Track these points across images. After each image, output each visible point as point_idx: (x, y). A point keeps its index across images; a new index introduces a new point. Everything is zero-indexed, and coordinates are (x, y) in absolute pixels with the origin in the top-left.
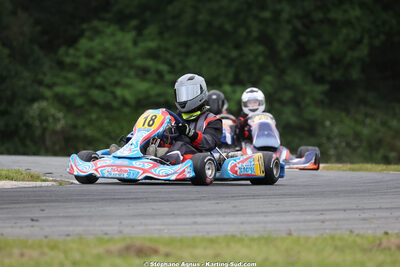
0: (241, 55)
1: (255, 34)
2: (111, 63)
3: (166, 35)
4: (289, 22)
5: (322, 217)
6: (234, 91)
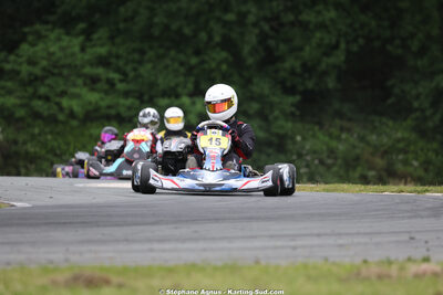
0: (202, 62)
1: (217, 39)
2: (56, 71)
3: (118, 40)
4: (255, 25)
5: (292, 243)
6: (194, 104)
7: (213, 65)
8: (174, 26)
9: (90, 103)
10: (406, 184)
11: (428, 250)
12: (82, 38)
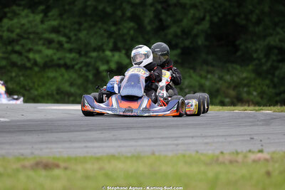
0: (119, 29)
1: (128, 14)
2: (25, 36)
3: (65, 16)
4: (152, 5)
5: (176, 142)
6: (113, 56)
7: (125, 31)
8: (100, 7)
9: (47, 56)
10: (249, 106)
11: (262, 146)
12: (41, 15)
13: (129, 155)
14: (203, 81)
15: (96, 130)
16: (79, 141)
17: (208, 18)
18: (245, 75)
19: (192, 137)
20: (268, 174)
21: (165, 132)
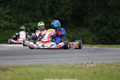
0: (34, 14)
1: (38, 7)
3: (12, 8)
4: (48, 3)
5: (57, 60)
6: (32, 24)
7: (38, 14)
8: (27, 4)
9: (5, 25)
10: (88, 45)
11: (93, 61)
12: (3, 8)
13: (38, 65)
14: (69, 35)
15: (25, 55)
16: (17, 59)
17: (71, 9)
18: (86, 32)
19: (64, 58)
20: (95, 73)
21: (53, 56)
